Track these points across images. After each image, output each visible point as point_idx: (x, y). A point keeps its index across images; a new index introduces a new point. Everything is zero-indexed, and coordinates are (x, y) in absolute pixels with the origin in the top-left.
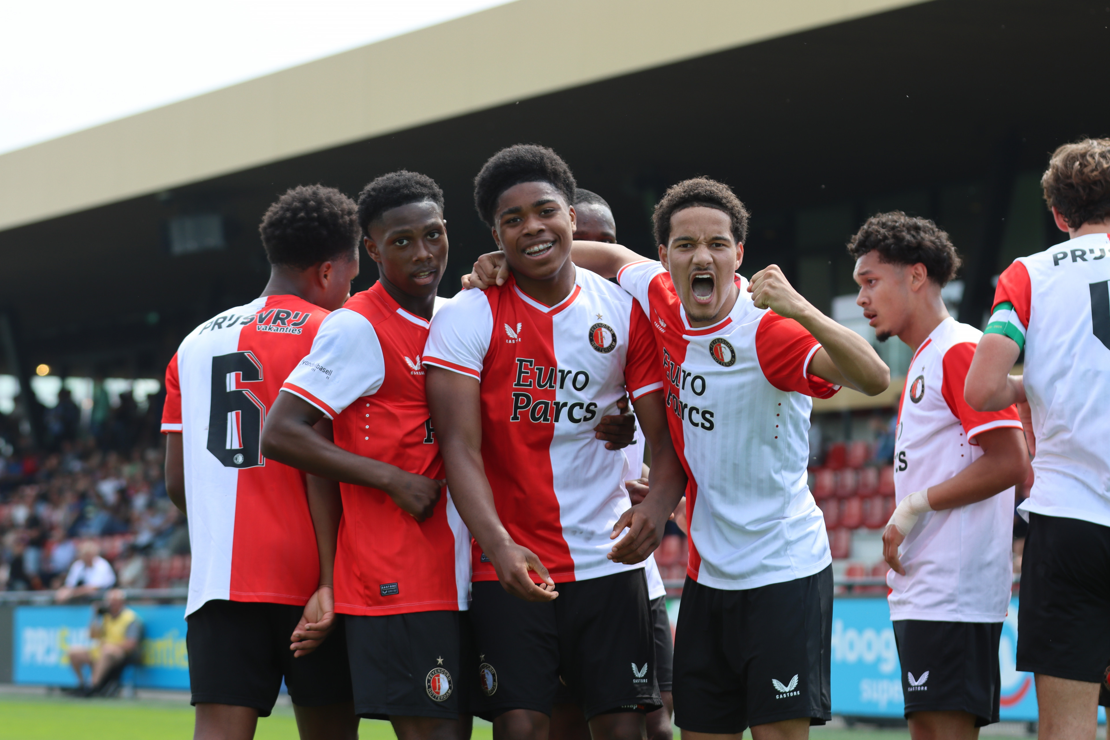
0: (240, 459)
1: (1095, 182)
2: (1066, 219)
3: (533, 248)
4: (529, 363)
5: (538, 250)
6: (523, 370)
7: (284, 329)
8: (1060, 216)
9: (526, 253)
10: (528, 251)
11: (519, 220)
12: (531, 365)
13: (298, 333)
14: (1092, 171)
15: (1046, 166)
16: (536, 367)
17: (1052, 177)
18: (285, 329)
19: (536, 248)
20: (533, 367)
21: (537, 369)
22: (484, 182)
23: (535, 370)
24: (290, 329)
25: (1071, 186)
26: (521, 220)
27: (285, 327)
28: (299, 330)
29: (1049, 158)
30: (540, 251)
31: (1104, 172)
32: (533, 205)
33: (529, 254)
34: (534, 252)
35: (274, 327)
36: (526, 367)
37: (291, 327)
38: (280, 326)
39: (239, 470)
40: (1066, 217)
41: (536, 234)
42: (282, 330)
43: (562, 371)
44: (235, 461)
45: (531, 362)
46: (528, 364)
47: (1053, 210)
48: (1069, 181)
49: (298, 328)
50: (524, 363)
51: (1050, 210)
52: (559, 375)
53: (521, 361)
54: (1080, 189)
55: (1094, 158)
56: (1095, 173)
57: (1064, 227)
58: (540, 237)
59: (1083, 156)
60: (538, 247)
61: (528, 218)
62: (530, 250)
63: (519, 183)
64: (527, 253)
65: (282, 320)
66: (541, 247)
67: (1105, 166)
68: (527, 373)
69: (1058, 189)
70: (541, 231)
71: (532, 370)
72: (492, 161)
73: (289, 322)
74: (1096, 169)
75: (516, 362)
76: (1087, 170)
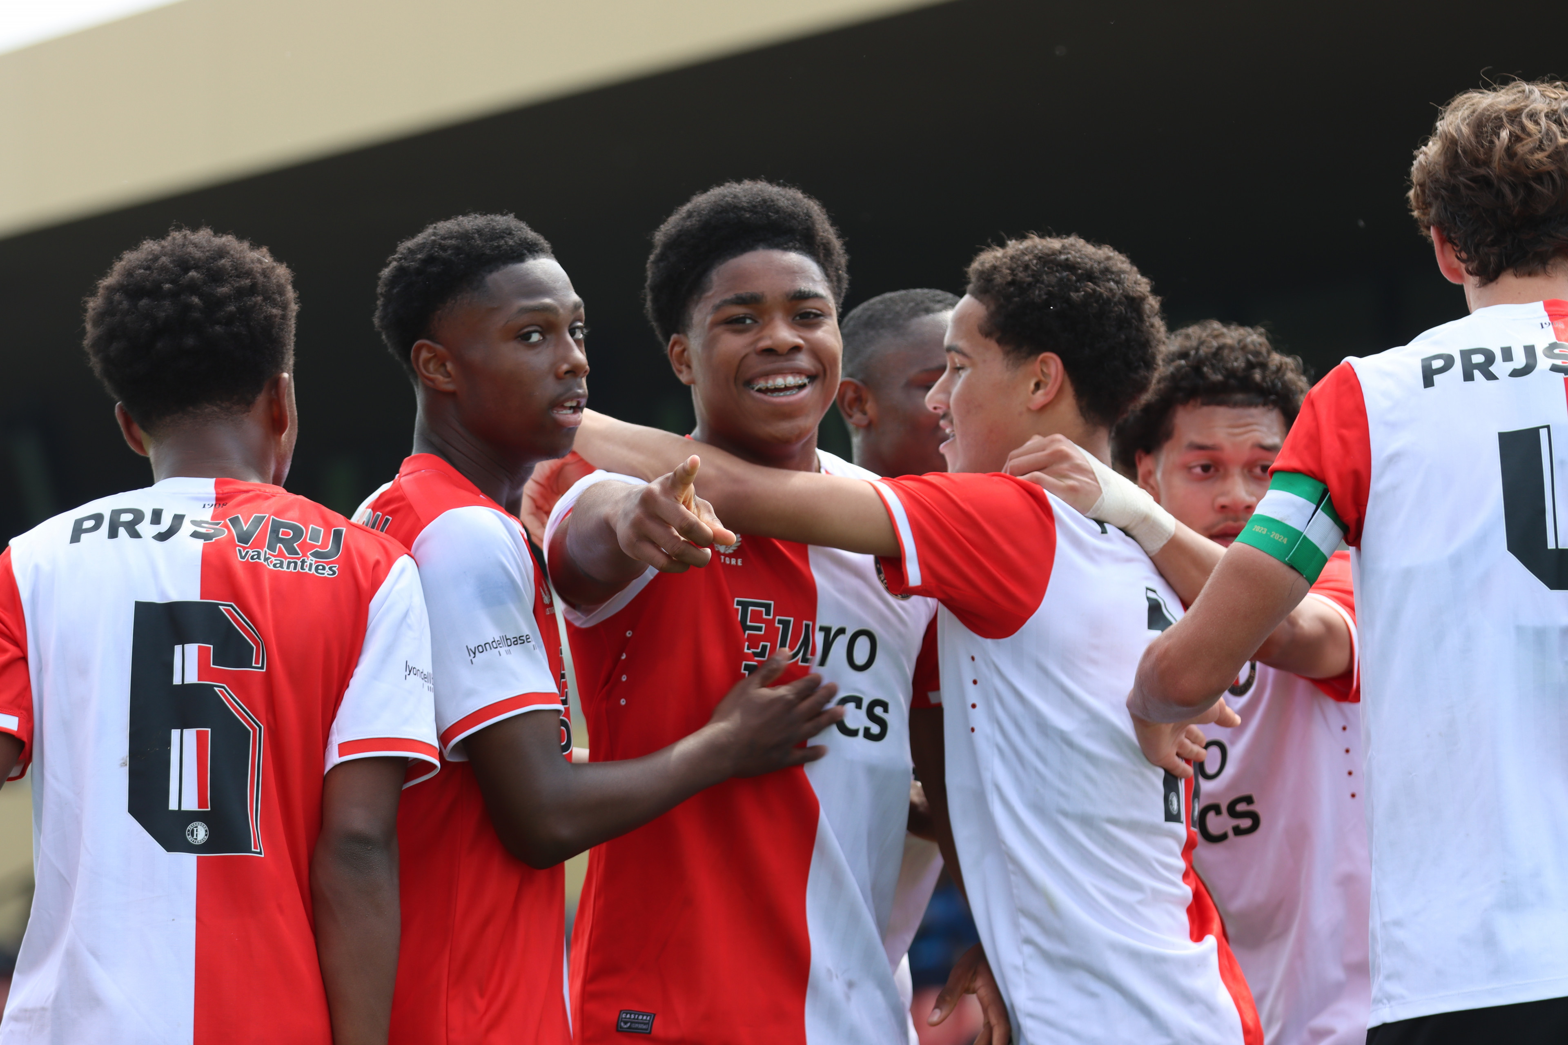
0: (200, 833)
1: (1539, 177)
2: (1464, 255)
3: (774, 381)
4: (763, 610)
5: (783, 386)
6: (749, 623)
7: (296, 563)
8: (1448, 246)
9: (753, 388)
10: (762, 384)
11: (748, 321)
12: (768, 614)
13: (328, 574)
14: (1532, 152)
15: (1426, 131)
16: (777, 618)
17: (1441, 160)
18: (299, 563)
19: (780, 381)
20: (771, 617)
21: (780, 622)
22: (675, 243)
23: (777, 625)
24: (311, 565)
25: (1485, 182)
26: (755, 322)
27: (299, 559)
28: (330, 569)
29: (1434, 116)
30: (787, 388)
31: (1557, 154)
32: (787, 295)
33: (760, 390)
34: (773, 387)
35: (273, 559)
36: (756, 617)
37: (311, 560)
38: (286, 558)
39: (198, 857)
40: (1465, 248)
41: (786, 351)
42: (292, 565)
43: (826, 630)
44: (189, 838)
45: (767, 607)
46: (762, 612)
47: (1433, 233)
48: (1482, 171)
49: (328, 563)
50: (750, 608)
51: (1424, 232)
52: (819, 638)
53: (745, 605)
54: (1506, 190)
55: (1537, 123)
56: (1540, 156)
57: (1455, 272)
58: (794, 360)
59: (1514, 116)
60: (785, 380)
61: (772, 320)
62: (767, 383)
63: (764, 248)
64: (756, 388)
65: (288, 544)
66: (791, 380)
67: (1562, 141)
68: (760, 629)
69: (1453, 190)
70: (797, 349)
71: (770, 623)
72: (703, 200)
73: (305, 547)
74: (1540, 148)
75: (735, 606)
76: (1521, 149)
